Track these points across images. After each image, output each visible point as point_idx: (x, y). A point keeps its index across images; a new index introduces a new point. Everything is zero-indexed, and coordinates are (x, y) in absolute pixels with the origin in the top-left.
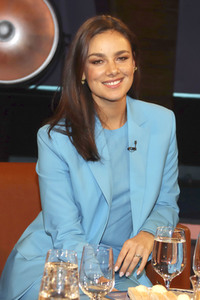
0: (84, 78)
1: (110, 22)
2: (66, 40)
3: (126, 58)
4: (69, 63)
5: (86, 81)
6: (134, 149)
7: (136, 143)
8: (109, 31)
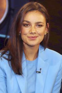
0: (20, 32)
1: (37, 6)
2: (12, 12)
3: (41, 26)
4: (13, 25)
5: (20, 34)
6: (40, 72)
7: (41, 69)
8: (35, 11)
